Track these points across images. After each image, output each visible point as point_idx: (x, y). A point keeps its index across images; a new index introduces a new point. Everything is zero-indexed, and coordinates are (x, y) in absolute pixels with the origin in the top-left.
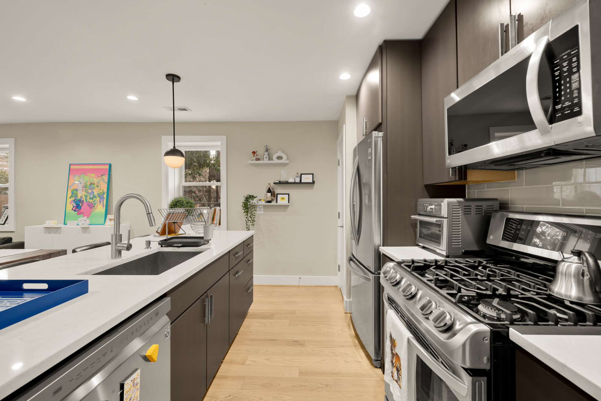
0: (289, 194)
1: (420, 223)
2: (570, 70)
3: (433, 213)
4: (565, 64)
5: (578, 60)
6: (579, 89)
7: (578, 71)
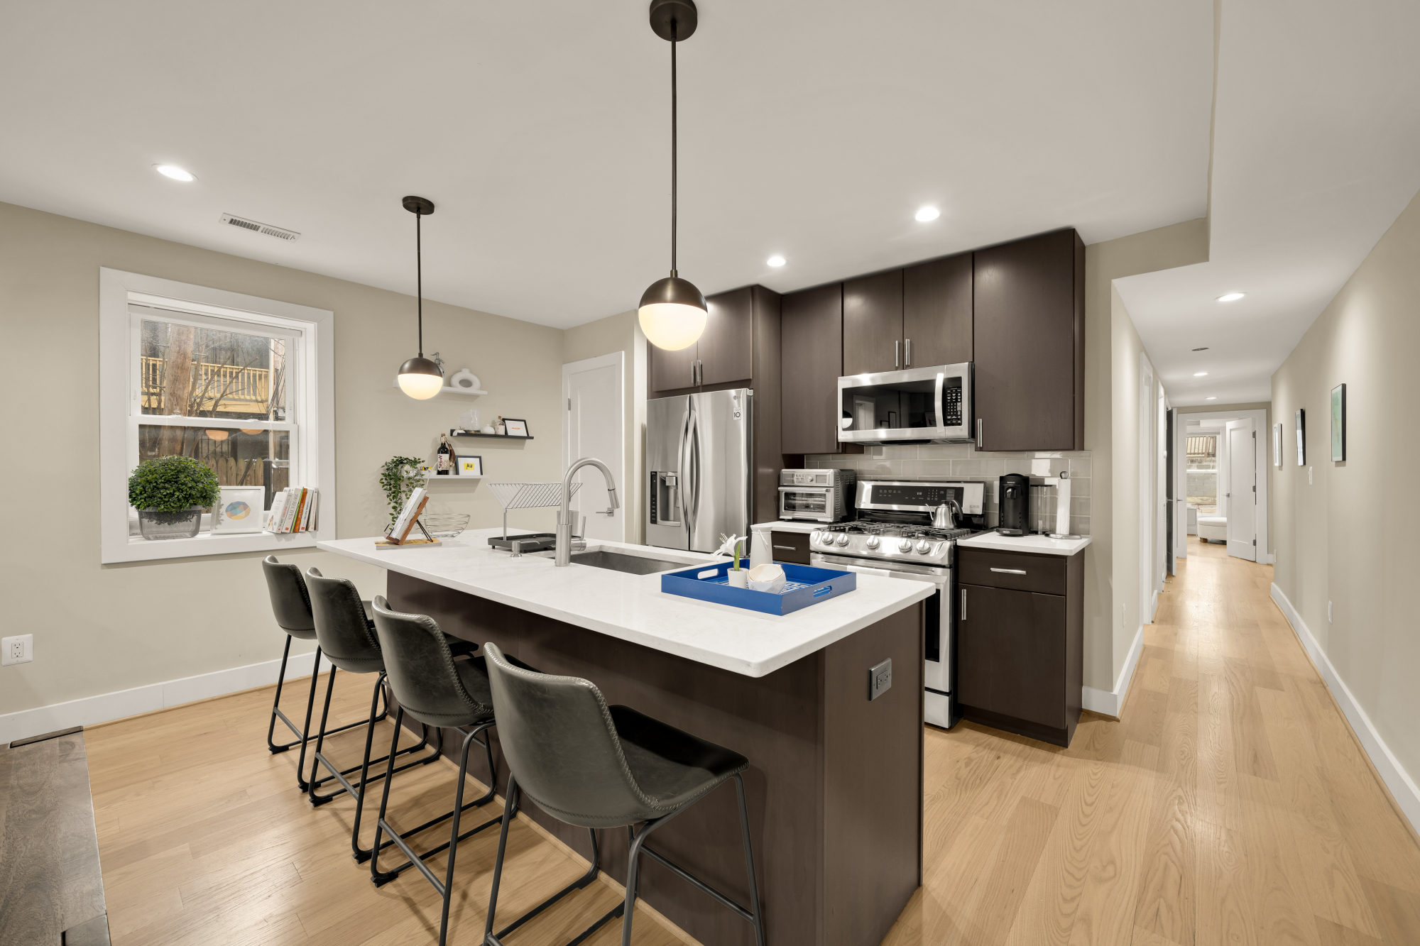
0: (480, 458)
1: (788, 495)
2: (957, 399)
3: (814, 484)
4: (954, 395)
5: (961, 396)
6: (961, 411)
7: (961, 401)
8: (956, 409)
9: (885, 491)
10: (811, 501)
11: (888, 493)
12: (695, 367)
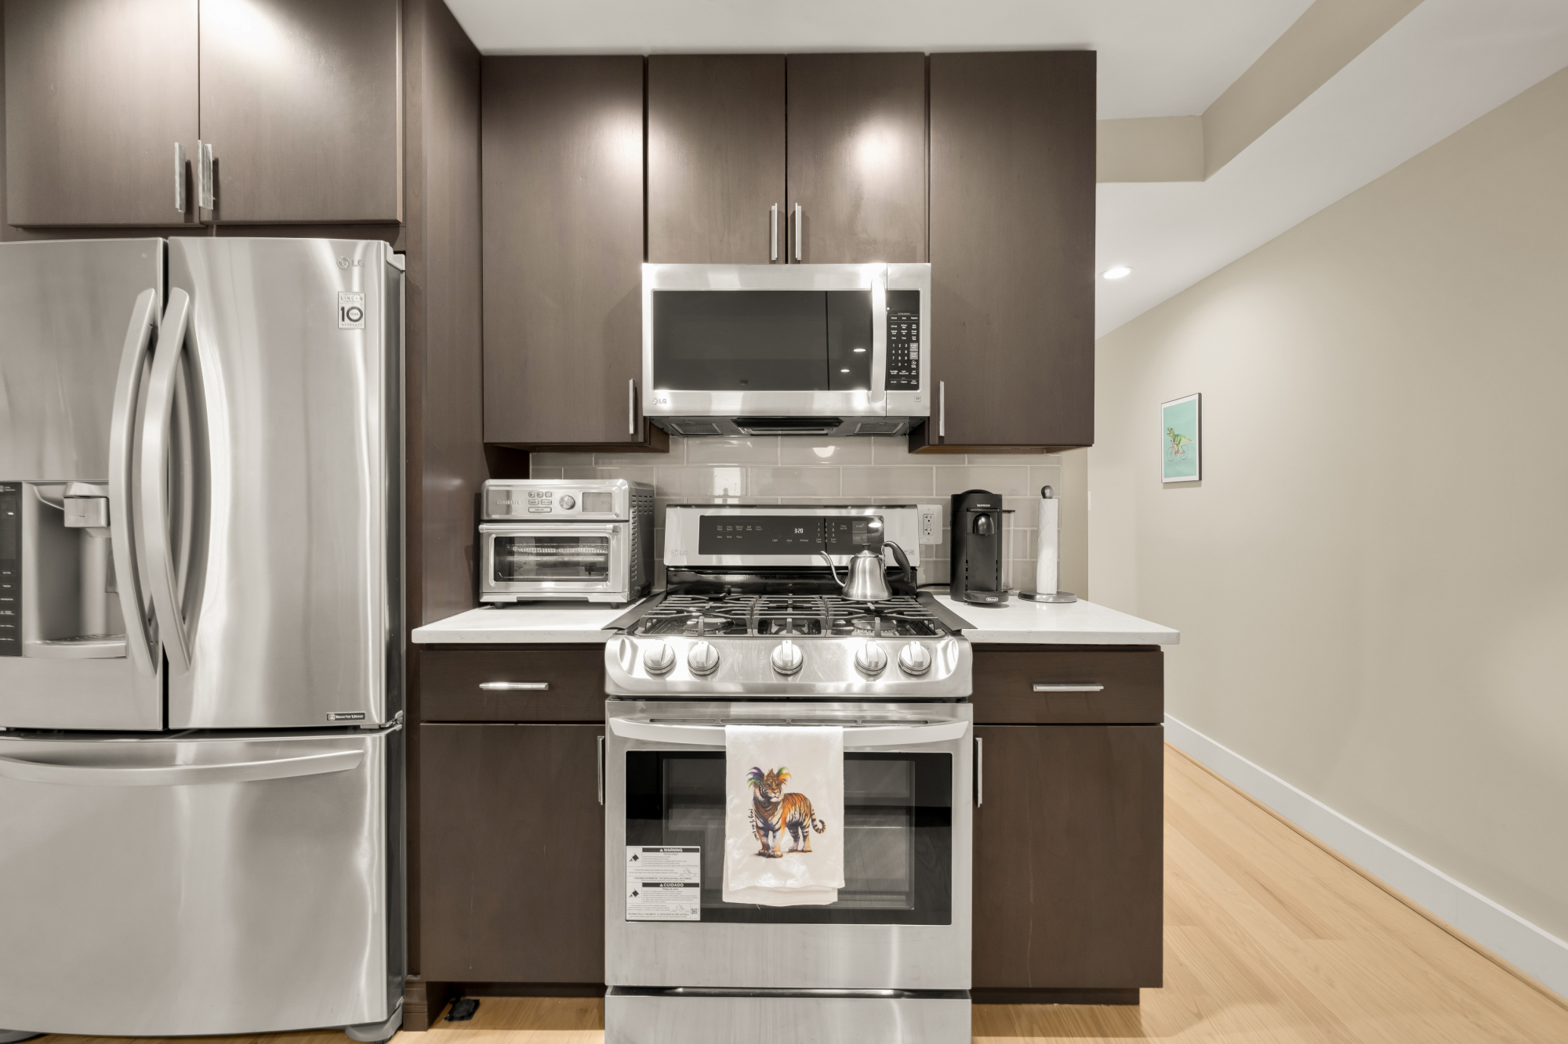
1: (500, 542)
2: (909, 335)
3: (577, 513)
4: (904, 326)
5: (918, 329)
6: (917, 361)
7: (918, 341)
8: (908, 355)
9: (729, 528)
10: (568, 554)
11: (734, 533)
12: (188, 168)
